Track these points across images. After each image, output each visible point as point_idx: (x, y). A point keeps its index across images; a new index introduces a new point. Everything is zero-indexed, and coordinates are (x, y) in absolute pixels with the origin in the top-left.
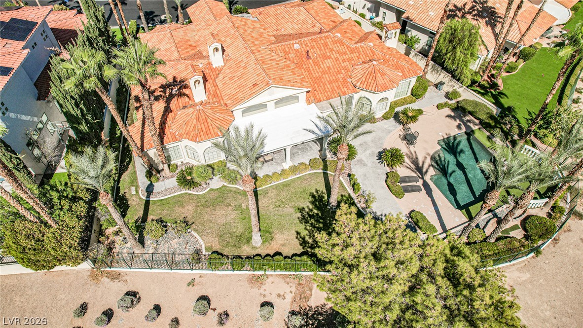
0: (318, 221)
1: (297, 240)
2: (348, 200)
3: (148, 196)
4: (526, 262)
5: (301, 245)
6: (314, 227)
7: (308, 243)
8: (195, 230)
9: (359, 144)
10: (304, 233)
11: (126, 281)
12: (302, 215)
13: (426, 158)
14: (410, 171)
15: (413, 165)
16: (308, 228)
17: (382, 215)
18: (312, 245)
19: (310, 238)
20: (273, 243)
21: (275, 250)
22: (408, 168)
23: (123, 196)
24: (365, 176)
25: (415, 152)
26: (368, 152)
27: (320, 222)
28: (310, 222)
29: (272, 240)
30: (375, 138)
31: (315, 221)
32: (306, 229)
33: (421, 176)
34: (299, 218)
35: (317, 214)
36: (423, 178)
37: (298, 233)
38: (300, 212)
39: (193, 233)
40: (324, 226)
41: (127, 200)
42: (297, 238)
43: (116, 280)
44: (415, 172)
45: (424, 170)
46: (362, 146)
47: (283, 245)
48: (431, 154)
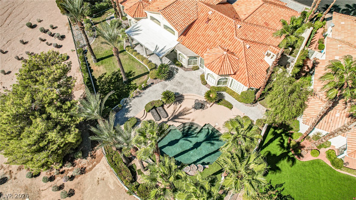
0: (115, 79)
1: (101, 74)
2: (134, 87)
3: (107, 20)
4: (121, 187)
5: (99, 77)
6: (111, 79)
7: (101, 79)
8: (96, 40)
9: (180, 81)
10: (106, 76)
11: (68, 33)
12: (117, 72)
13: (189, 119)
14: (172, 113)
15: (178, 113)
16: (110, 76)
17: (130, 105)
18: (101, 81)
19: (104, 79)
20: (97, 66)
21: (94, 69)
22: (174, 111)
23: (105, 13)
24: (155, 91)
25: (191, 113)
26: (175, 87)
27: (115, 80)
28: (113, 76)
29: (98, 66)
30: (189, 88)
31: (115, 78)
32: (109, 76)
33: (170, 119)
34: (115, 71)
35: (120, 77)
36: (169, 120)
37: (105, 74)
38: (118, 71)
39: (94, 40)
40: (113, 82)
41: (104, 14)
42: (103, 74)
43: (68, 30)
44: (172, 116)
45: (176, 120)
46: (179, 83)
47: (97, 71)
48: (195, 122)
